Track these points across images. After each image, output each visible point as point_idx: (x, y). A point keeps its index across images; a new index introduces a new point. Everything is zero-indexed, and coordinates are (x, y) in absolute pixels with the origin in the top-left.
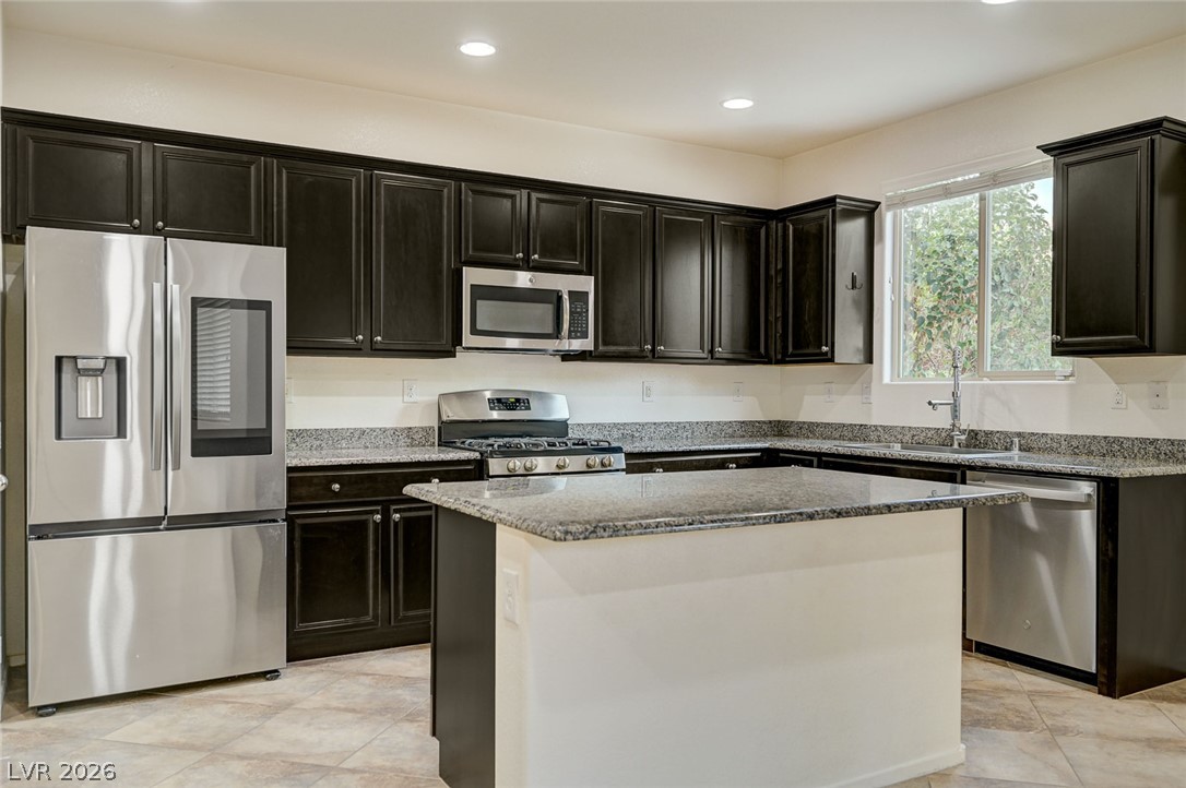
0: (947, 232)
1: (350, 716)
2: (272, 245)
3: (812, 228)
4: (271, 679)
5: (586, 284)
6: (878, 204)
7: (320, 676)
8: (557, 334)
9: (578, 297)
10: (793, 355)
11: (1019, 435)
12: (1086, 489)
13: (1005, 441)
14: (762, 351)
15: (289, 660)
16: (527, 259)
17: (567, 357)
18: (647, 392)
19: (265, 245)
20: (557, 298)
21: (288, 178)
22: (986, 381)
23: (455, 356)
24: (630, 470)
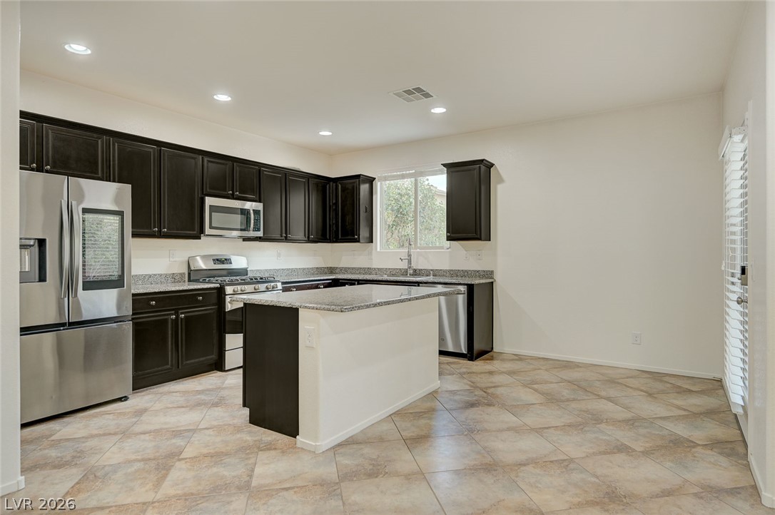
0: (399, 191)
1: (183, 409)
2: (110, 181)
3: (350, 187)
4: (125, 400)
5: (259, 206)
6: (374, 179)
7: (150, 396)
9: (256, 212)
10: (341, 239)
11: (432, 270)
12: (463, 289)
13: (427, 273)
14: (328, 237)
15: (134, 389)
16: (233, 194)
18: (279, 255)
19: (106, 181)
21: (118, 148)
22: (418, 250)
23: (200, 239)
24: (285, 290)
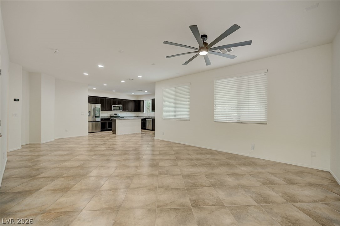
3: (139, 102)
6: (144, 101)
8: (119, 110)
9: (121, 107)
12: (151, 120)
16: (117, 104)
17: (120, 111)
18: (127, 114)
20: (119, 107)
23: (112, 111)
